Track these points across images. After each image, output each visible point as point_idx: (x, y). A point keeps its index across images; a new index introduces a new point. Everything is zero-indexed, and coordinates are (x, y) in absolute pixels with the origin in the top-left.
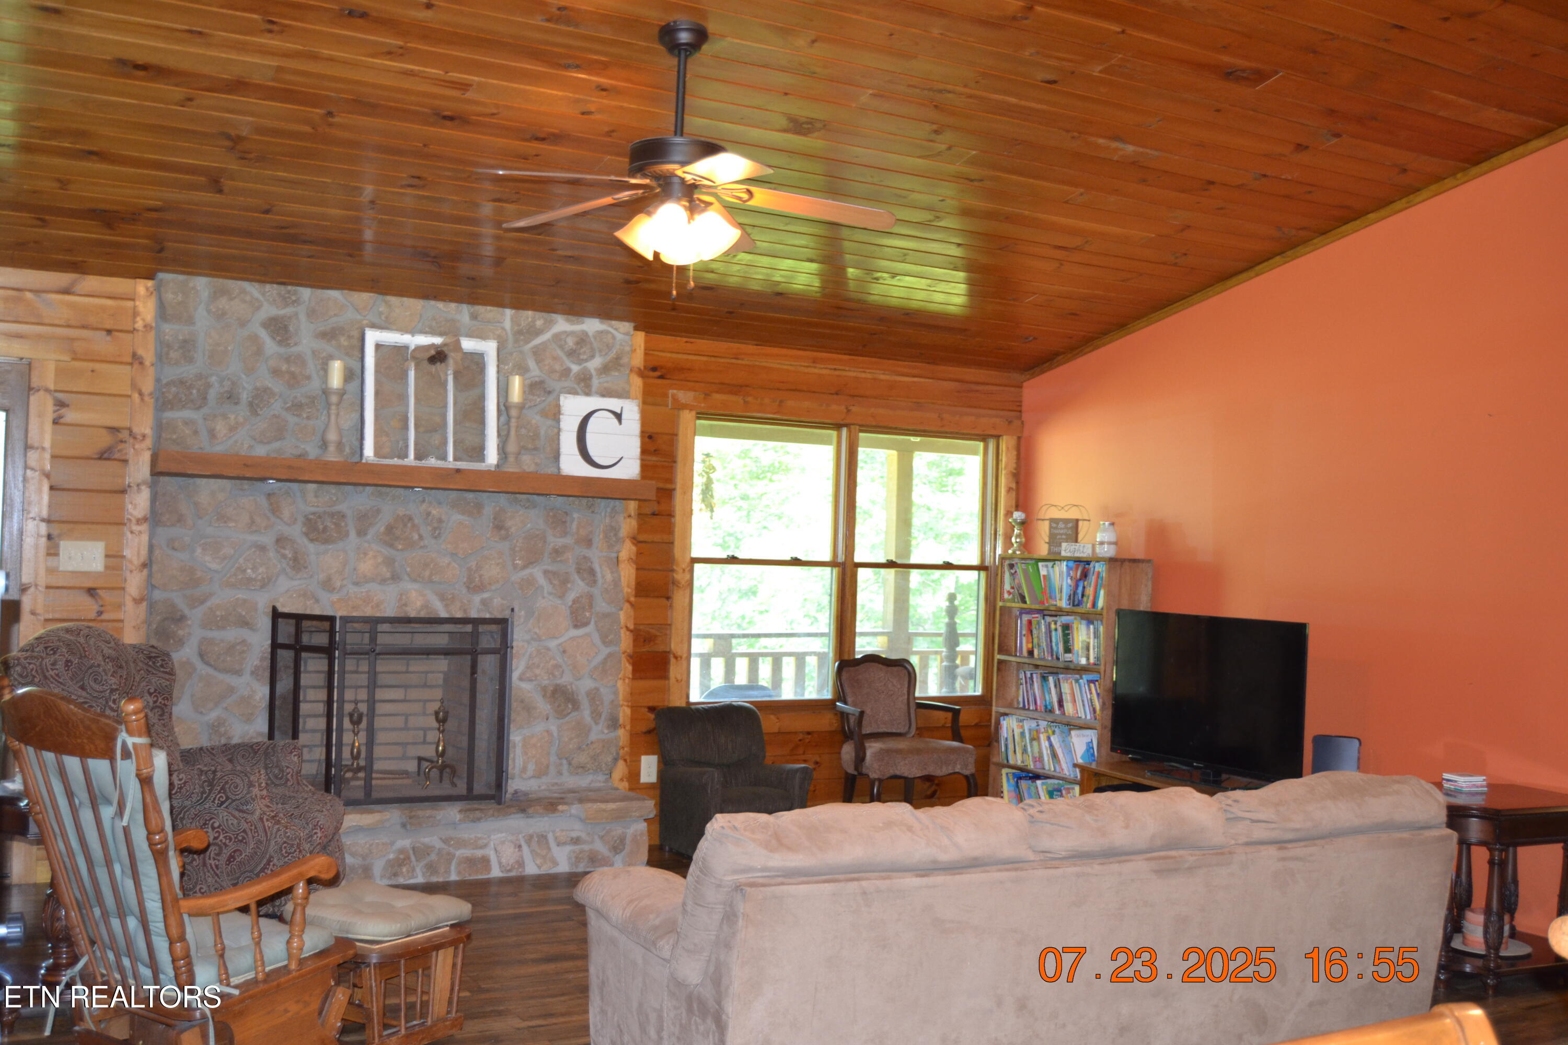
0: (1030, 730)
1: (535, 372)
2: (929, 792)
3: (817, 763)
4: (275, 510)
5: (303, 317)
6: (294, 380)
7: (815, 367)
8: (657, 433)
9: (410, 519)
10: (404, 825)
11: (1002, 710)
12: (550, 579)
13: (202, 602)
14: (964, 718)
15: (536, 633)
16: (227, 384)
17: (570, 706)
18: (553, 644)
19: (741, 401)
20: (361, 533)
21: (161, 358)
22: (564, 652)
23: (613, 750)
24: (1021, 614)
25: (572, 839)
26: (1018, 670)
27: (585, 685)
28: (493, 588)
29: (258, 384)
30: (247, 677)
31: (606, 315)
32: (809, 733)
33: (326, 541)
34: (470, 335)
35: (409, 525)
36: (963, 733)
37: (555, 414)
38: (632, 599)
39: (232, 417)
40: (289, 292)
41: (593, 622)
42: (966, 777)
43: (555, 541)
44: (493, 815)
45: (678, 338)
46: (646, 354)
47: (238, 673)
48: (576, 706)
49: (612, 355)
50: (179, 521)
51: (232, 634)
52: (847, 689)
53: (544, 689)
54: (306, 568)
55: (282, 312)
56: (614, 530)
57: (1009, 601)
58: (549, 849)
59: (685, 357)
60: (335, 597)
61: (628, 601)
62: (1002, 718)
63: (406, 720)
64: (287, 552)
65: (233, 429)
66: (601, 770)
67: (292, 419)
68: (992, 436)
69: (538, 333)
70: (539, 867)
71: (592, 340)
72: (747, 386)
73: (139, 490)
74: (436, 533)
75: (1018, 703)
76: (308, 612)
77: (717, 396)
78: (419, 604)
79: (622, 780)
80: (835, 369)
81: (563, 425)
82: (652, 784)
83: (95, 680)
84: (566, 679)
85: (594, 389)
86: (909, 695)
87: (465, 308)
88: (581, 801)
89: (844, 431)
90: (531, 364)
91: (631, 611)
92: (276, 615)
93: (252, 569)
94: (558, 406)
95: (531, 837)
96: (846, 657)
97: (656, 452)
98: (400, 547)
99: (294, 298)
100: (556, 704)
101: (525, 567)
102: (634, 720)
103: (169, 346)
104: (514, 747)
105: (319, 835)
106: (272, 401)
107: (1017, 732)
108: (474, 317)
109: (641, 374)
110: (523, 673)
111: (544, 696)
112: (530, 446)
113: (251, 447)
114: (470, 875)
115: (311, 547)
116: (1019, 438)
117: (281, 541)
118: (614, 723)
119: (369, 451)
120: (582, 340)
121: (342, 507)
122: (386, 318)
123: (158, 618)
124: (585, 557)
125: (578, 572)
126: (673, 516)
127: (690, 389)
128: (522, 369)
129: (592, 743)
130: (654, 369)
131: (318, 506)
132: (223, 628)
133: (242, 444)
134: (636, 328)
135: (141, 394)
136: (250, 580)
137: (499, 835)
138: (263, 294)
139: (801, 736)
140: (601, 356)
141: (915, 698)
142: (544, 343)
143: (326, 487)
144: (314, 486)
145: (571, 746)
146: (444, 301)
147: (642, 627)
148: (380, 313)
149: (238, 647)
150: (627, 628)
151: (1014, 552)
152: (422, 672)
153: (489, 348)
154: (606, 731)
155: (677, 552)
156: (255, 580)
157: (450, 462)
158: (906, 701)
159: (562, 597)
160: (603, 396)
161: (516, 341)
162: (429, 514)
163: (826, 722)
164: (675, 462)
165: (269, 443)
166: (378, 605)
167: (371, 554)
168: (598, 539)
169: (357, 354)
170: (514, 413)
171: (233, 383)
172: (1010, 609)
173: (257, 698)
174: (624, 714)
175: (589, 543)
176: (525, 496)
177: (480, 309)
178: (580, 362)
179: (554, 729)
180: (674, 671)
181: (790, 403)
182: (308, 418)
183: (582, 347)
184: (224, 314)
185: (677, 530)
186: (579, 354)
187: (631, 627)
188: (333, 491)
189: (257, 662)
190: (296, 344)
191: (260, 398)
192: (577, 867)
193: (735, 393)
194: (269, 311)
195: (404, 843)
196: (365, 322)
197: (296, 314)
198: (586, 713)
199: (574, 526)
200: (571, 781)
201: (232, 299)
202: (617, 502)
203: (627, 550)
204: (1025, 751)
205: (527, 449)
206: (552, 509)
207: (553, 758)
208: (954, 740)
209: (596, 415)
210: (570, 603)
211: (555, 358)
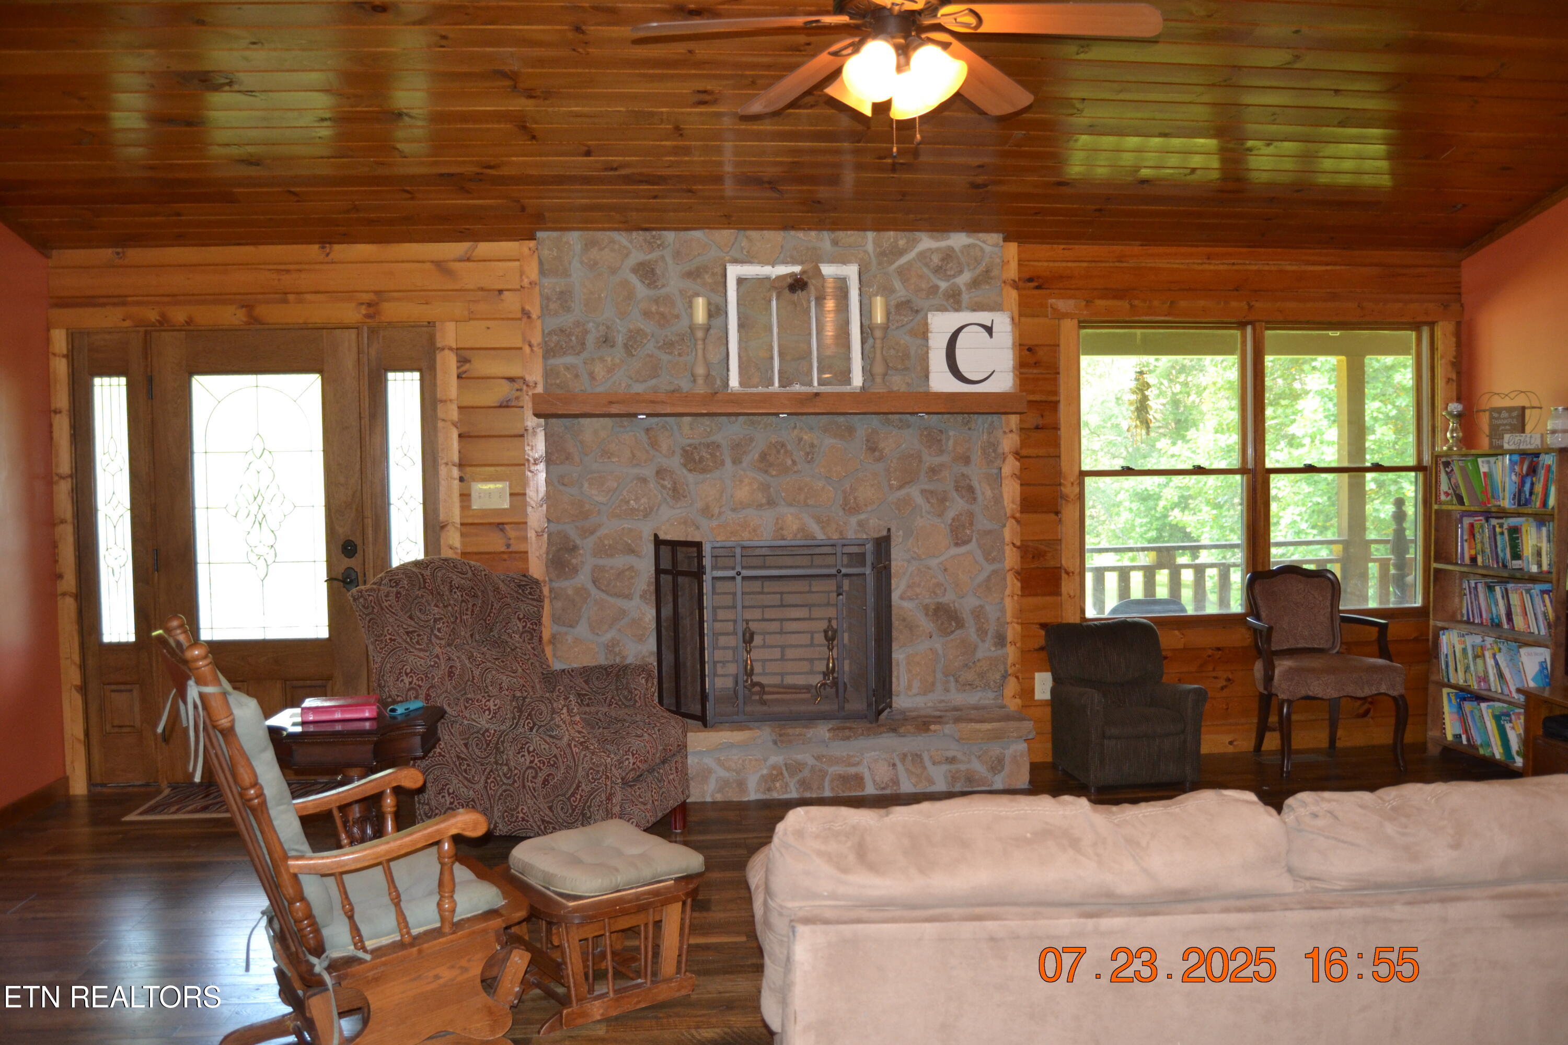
0: (1473, 646)
1: (901, 292)
2: (1361, 711)
3: (1228, 680)
4: (654, 444)
5: (669, 260)
6: (664, 320)
7: (1210, 264)
8: (1037, 346)
9: (783, 445)
10: (775, 743)
11: (1440, 624)
12: (927, 498)
13: (592, 533)
14: (1392, 633)
15: (915, 552)
16: (602, 328)
17: (954, 624)
18: (934, 562)
19: (1128, 306)
20: (736, 461)
21: (545, 309)
22: (946, 570)
23: (1001, 668)
24: (1462, 517)
25: (947, 759)
26: (1461, 579)
27: (967, 604)
28: (869, 509)
29: (631, 327)
30: (636, 601)
31: (972, 227)
32: (1218, 649)
33: (704, 471)
34: (832, 261)
35: (782, 451)
36: (1392, 648)
37: (923, 333)
38: (1018, 515)
39: (609, 359)
40: (654, 237)
41: (974, 540)
42: (1394, 698)
43: (930, 459)
44: (863, 734)
45: (1055, 246)
46: (1019, 265)
47: (628, 597)
48: (960, 624)
49: (982, 267)
50: (567, 459)
51: (620, 561)
52: (1260, 602)
53: (926, 608)
54: (685, 497)
55: (648, 257)
56: (993, 446)
57: (1447, 503)
58: (924, 768)
59: (1064, 264)
60: (714, 523)
61: (1014, 517)
62: (1441, 632)
63: (812, 638)
64: (666, 483)
65: (610, 370)
66: (990, 688)
67: (665, 357)
68: (1425, 323)
69: (902, 253)
70: (915, 786)
71: (959, 254)
72: (1134, 289)
73: (534, 433)
74: (810, 457)
75: (1462, 615)
76: (690, 539)
77: (1101, 303)
78: (795, 527)
79: (1014, 697)
80: (1234, 264)
81: (931, 343)
82: (1046, 701)
83: (421, 610)
84: (948, 598)
85: (964, 305)
86: (1332, 605)
87: (826, 235)
88: (957, 720)
89: (1249, 329)
90: (897, 284)
91: (1017, 528)
92: (658, 542)
93: (634, 500)
94: (926, 324)
95: (905, 755)
96: (1260, 569)
97: (1036, 364)
98: (774, 473)
99: (659, 242)
100: (940, 622)
101: (901, 487)
102: (1024, 637)
103: (548, 299)
104: (898, 665)
105: (632, 761)
106: (645, 341)
107: (1458, 648)
108: (835, 243)
109: (1015, 285)
110: (904, 592)
111: (927, 614)
112: (899, 366)
113: (629, 386)
114: (843, 792)
115: (691, 477)
116: (1459, 324)
117: (661, 473)
118: (1001, 641)
119: (734, 382)
120: (948, 255)
121: (717, 438)
122: (748, 252)
123: (554, 548)
124: (963, 475)
125: (957, 490)
126: (1059, 429)
127: (1070, 297)
128: (886, 290)
129: (979, 660)
130: (1030, 280)
131: (693, 438)
132: (612, 556)
133: (620, 384)
134: (1006, 239)
135: (530, 346)
136: (633, 510)
137: (873, 753)
138: (631, 242)
139: (1210, 652)
140: (969, 270)
141: (1340, 611)
142: (909, 263)
143: (699, 419)
144: (689, 419)
145: (956, 664)
146: (804, 229)
147: (1030, 544)
148: (742, 248)
149: (627, 573)
150: (1013, 544)
151: (1450, 449)
152: (825, 592)
153: (851, 271)
154: (993, 649)
155: (1064, 465)
156: (638, 510)
157: (816, 387)
158: (1328, 615)
159: (940, 515)
160: (974, 310)
161: (880, 263)
162: (800, 440)
163: (1240, 638)
164: (1058, 373)
165: (645, 381)
166: (754, 530)
167: (746, 481)
168: (977, 456)
169: (721, 289)
170: (878, 334)
171: (608, 328)
172: (1449, 513)
173: (647, 620)
174: (1012, 632)
175: (967, 460)
176: (897, 416)
177: (840, 234)
178: (948, 278)
179: (938, 646)
180: (1067, 587)
181: (1183, 304)
182: (680, 355)
183: (948, 263)
184: (596, 263)
185: (1062, 443)
186: (945, 270)
187: (1018, 544)
188: (708, 423)
189: (645, 587)
190: (663, 286)
191: (634, 339)
192: (953, 786)
193: (1121, 298)
194: (637, 256)
195: (777, 759)
196: (727, 258)
197: (663, 257)
198: (971, 632)
199: (951, 443)
200: (959, 698)
201: (601, 249)
202: (995, 417)
203: (1010, 466)
204: (1467, 669)
205: (897, 370)
206: (926, 429)
207: (939, 676)
208: (1381, 657)
209: (965, 330)
210: (949, 522)
211: (921, 277)
